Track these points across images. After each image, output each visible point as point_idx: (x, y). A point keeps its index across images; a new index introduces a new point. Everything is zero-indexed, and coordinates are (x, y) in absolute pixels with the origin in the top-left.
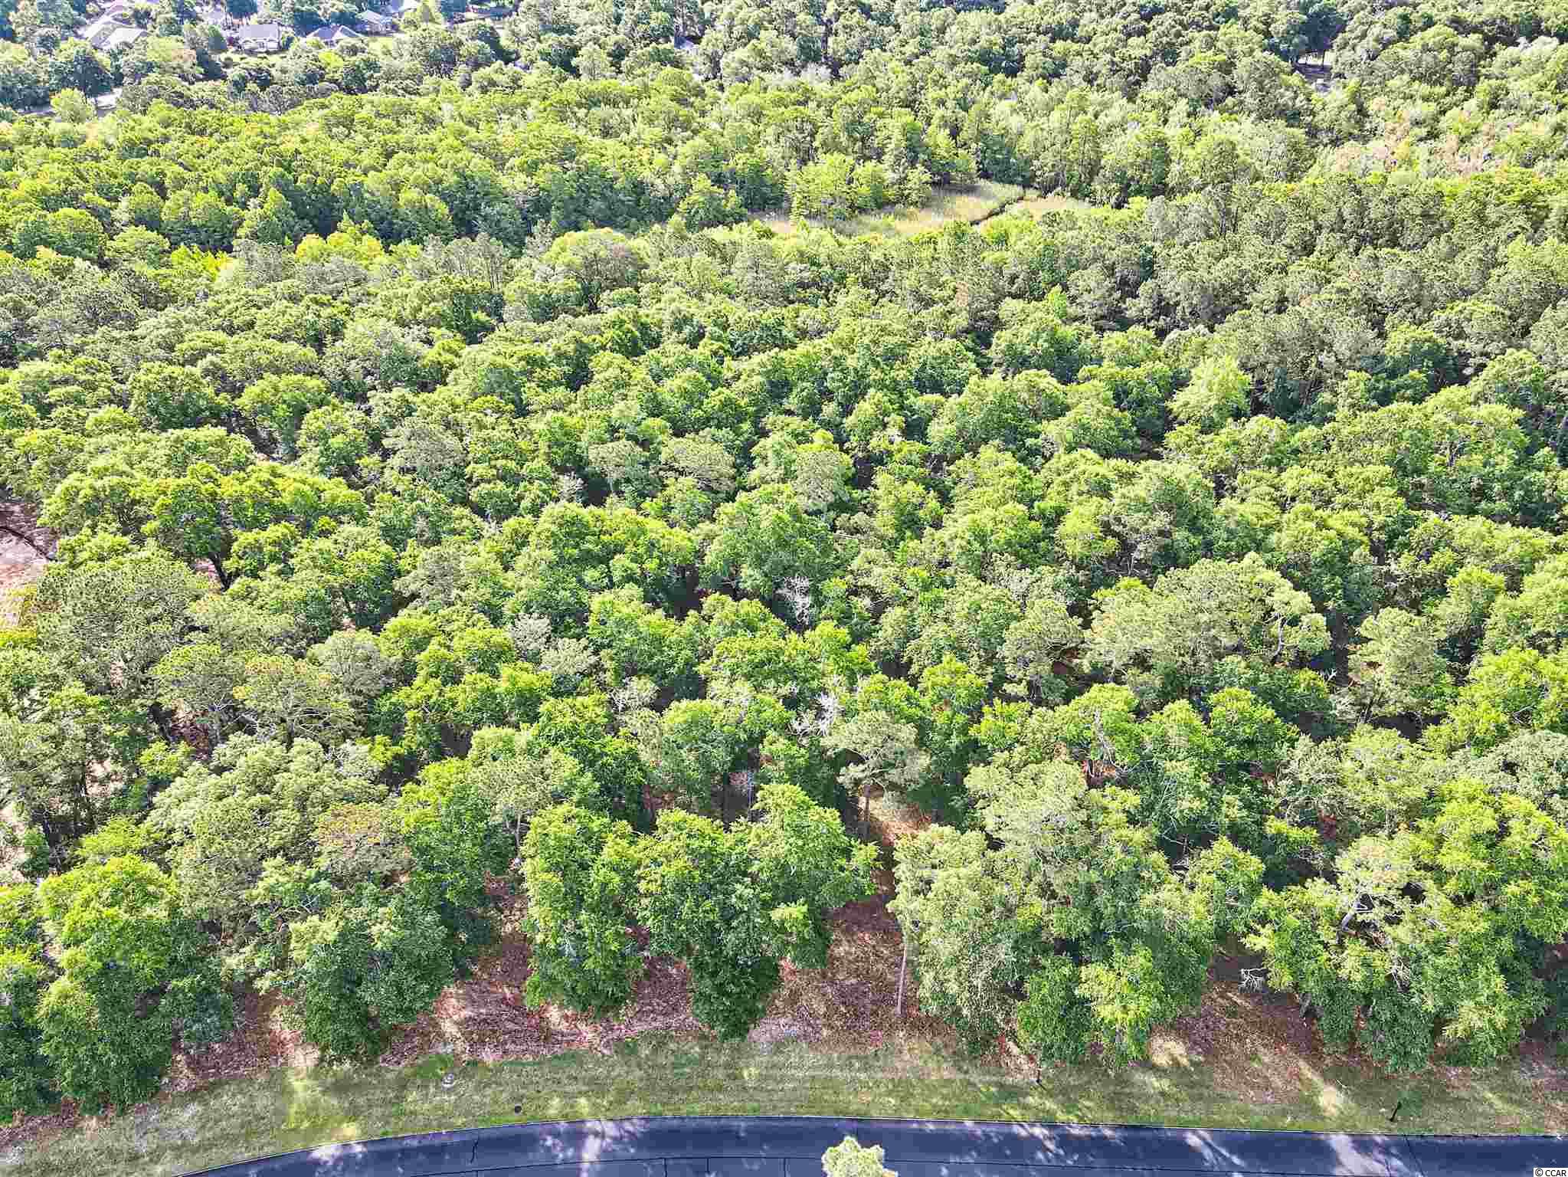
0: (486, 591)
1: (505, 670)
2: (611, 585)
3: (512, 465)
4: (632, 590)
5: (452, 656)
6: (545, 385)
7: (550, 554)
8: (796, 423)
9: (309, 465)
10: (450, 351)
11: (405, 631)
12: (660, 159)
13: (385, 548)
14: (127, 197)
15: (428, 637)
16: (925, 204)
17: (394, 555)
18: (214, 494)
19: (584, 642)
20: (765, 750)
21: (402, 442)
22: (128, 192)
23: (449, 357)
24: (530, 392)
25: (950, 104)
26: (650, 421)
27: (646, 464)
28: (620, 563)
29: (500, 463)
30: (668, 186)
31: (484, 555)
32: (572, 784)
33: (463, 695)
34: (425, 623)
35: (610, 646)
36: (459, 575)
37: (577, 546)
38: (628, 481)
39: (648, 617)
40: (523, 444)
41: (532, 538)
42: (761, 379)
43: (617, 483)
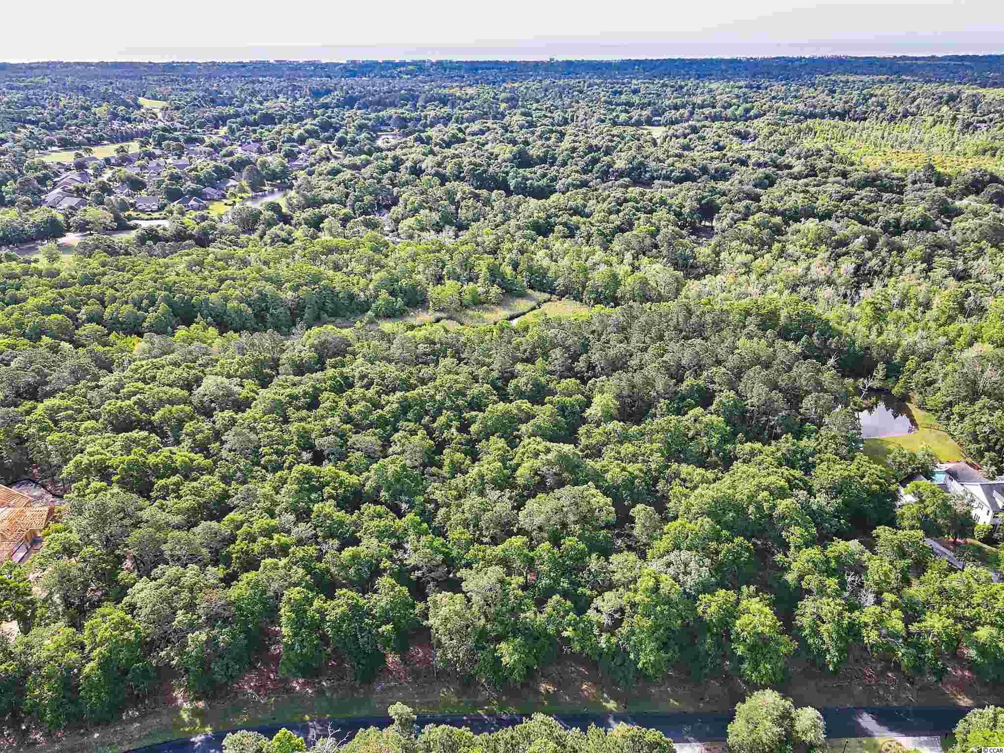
0: (268, 503)
1: (276, 536)
2: (322, 501)
3: (281, 447)
4: (331, 502)
5: (252, 531)
6: (298, 409)
7: (295, 487)
8: (412, 425)
9: (186, 448)
10: (253, 391)
11: (233, 521)
12: (363, 281)
13: (223, 486)
14: (86, 307)
15: (242, 523)
16: (499, 304)
17: (227, 488)
18: (145, 463)
19: (309, 524)
20: (382, 566)
21: (230, 437)
22: (86, 304)
23: (253, 394)
24: (290, 411)
25: (514, 251)
26: (345, 426)
27: (341, 446)
28: (327, 490)
29: (275, 447)
30: (366, 296)
31: (267, 488)
32: (302, 579)
33: (257, 548)
34: (240, 517)
35: (321, 526)
36: (255, 496)
37: (308, 483)
38: (333, 454)
39: (337, 513)
40: (286, 437)
41: (289, 480)
42: (397, 405)
43: (328, 455)
